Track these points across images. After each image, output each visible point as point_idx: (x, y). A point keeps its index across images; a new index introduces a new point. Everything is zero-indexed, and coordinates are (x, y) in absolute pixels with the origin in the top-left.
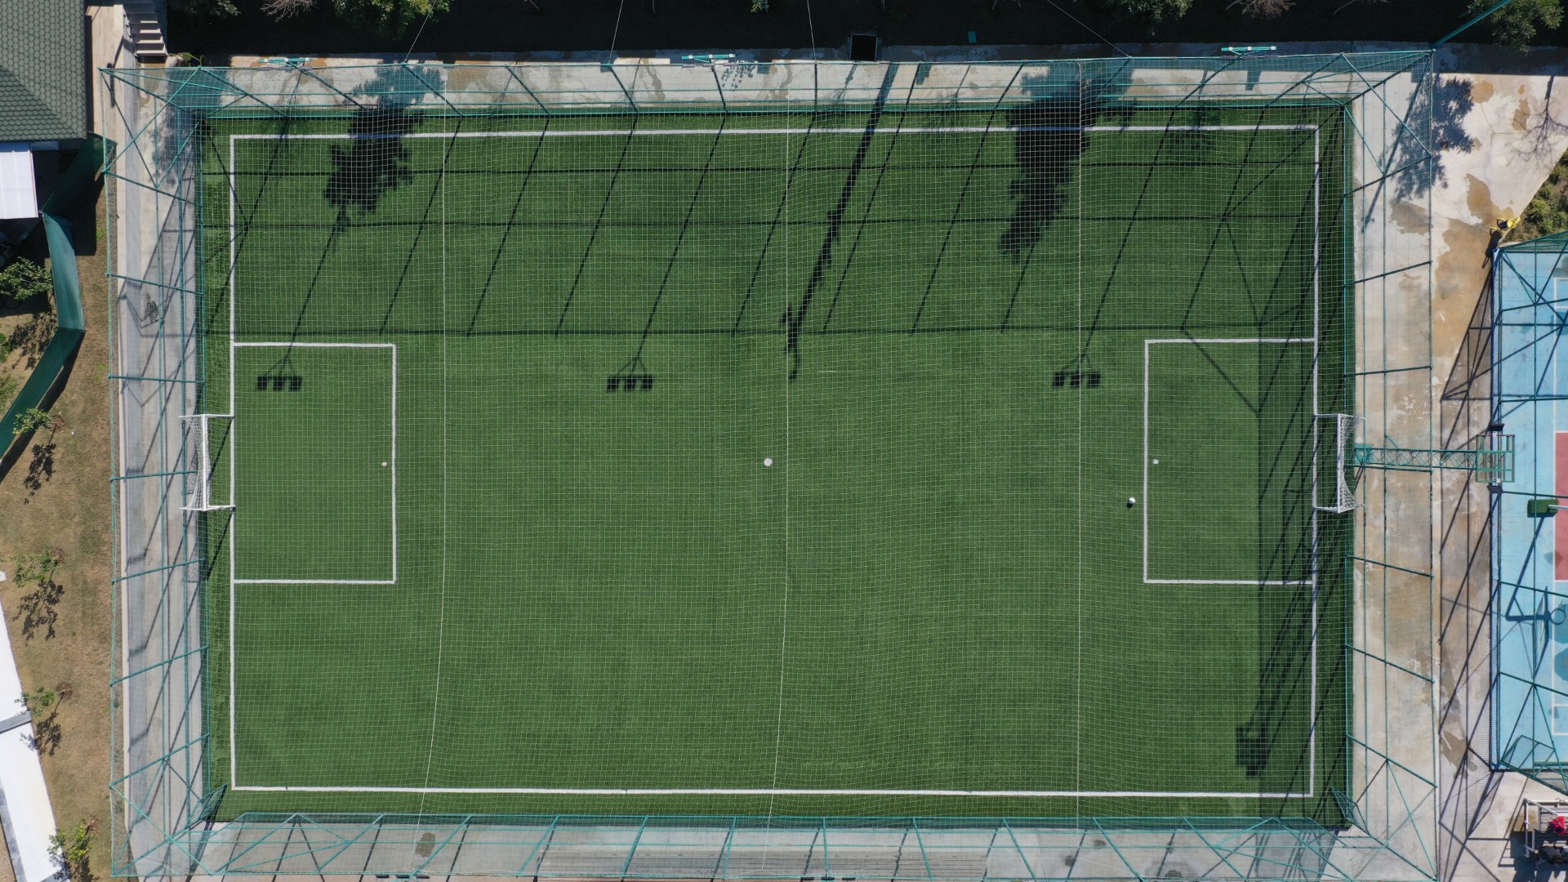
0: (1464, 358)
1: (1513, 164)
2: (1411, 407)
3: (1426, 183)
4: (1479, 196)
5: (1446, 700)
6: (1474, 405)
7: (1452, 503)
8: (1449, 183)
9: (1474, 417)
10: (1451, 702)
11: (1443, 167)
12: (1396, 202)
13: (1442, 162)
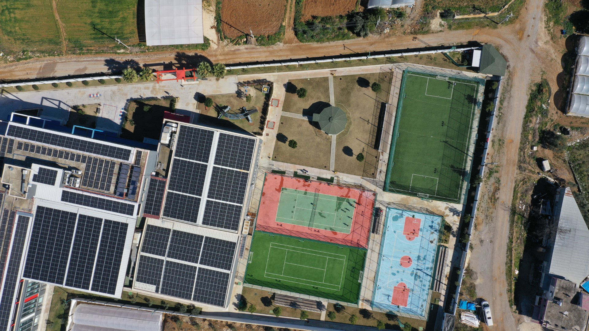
1: (450, 219)
3: (450, 210)
4: (447, 216)
5: (395, 203)
9: (424, 211)
12: (448, 207)
13: (452, 212)
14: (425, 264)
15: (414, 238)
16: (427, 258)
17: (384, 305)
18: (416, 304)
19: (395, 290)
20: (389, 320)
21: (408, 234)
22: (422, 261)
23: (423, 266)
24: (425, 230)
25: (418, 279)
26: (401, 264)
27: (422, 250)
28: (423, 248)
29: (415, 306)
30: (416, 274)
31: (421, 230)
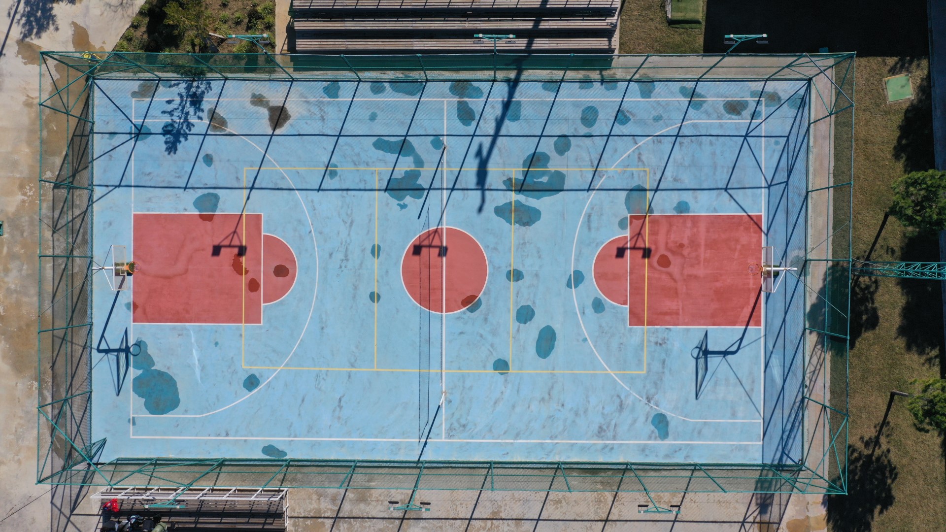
0: (70, 158)
1: (105, 14)
2: (31, 193)
3: (42, 28)
4: (81, 36)
5: (56, 412)
6: (77, 192)
7: (60, 265)
8: (59, 27)
9: (77, 202)
10: (59, 413)
11: (55, 16)
12: (21, 42)
13: (54, 12)
14: (437, 141)
15: (271, 241)
16: (394, 129)
17: (776, 372)
18: (727, 150)
19: (658, 318)
20: (873, 322)
21: (253, 286)
22: (419, 162)
23: (456, 147)
24: (204, 175)
25: (552, 168)
26: (470, 301)
27: (348, 174)
28: (330, 171)
29: (746, 157)
30: (521, 187)
31: (209, 200)
